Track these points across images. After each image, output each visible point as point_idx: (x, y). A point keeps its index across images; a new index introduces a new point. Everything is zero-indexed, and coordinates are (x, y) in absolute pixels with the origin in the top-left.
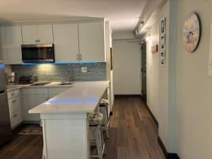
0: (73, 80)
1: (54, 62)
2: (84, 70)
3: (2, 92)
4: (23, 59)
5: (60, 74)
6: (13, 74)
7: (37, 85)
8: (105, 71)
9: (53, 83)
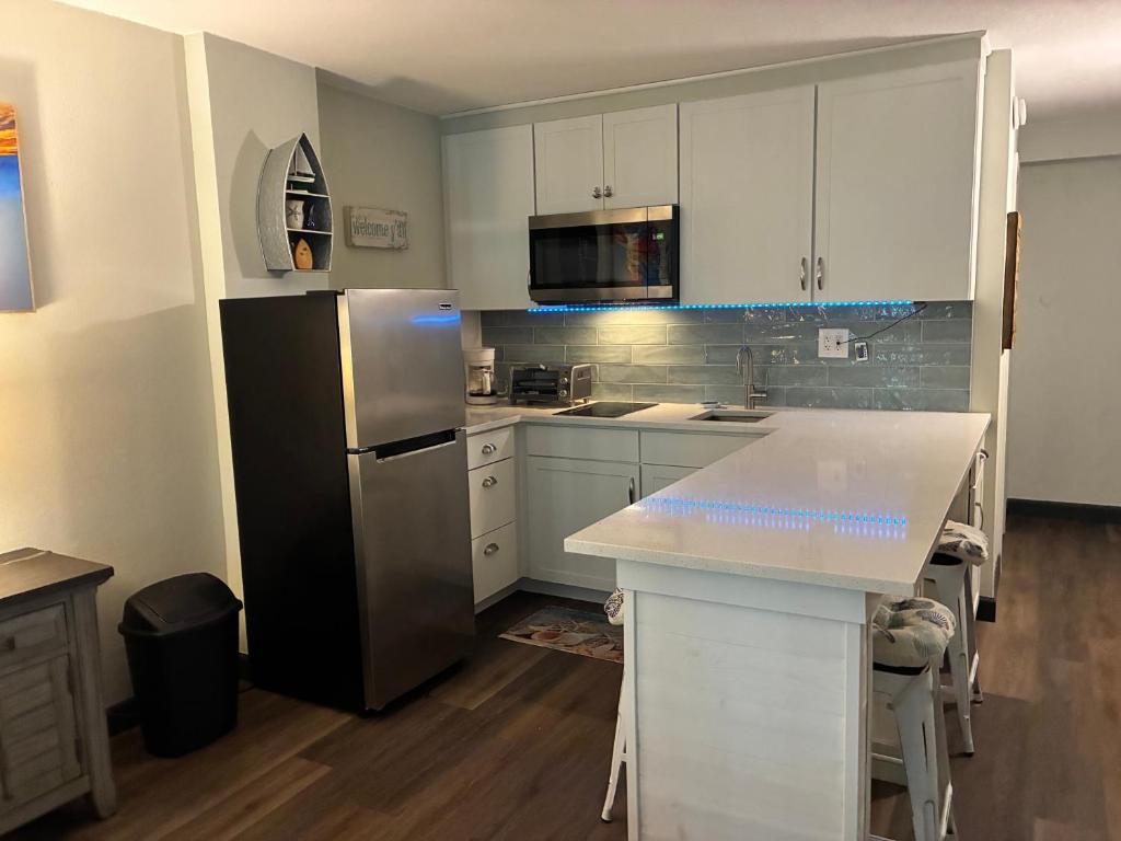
0: (765, 395)
1: (675, 299)
2: (832, 344)
3: (448, 435)
4: (535, 286)
5: (699, 361)
6: (489, 356)
7: (588, 412)
8: (964, 356)
9: (665, 410)
